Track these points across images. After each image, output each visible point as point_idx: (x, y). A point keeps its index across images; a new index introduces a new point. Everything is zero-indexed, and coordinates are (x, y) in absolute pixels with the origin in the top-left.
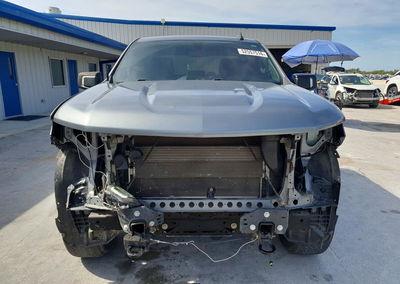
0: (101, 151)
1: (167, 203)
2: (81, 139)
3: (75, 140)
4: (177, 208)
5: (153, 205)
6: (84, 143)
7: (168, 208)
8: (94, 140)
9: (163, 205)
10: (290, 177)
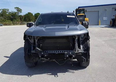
0: (35, 41)
1: (49, 51)
2: (30, 38)
3: (28, 38)
4: (51, 52)
5: (46, 52)
6: (30, 39)
7: (49, 52)
8: (33, 38)
9: (48, 52)
10: (77, 45)
